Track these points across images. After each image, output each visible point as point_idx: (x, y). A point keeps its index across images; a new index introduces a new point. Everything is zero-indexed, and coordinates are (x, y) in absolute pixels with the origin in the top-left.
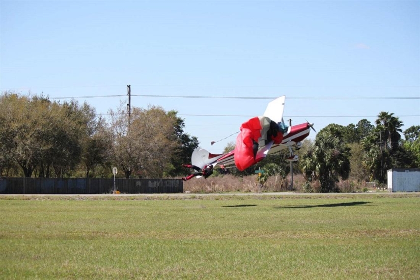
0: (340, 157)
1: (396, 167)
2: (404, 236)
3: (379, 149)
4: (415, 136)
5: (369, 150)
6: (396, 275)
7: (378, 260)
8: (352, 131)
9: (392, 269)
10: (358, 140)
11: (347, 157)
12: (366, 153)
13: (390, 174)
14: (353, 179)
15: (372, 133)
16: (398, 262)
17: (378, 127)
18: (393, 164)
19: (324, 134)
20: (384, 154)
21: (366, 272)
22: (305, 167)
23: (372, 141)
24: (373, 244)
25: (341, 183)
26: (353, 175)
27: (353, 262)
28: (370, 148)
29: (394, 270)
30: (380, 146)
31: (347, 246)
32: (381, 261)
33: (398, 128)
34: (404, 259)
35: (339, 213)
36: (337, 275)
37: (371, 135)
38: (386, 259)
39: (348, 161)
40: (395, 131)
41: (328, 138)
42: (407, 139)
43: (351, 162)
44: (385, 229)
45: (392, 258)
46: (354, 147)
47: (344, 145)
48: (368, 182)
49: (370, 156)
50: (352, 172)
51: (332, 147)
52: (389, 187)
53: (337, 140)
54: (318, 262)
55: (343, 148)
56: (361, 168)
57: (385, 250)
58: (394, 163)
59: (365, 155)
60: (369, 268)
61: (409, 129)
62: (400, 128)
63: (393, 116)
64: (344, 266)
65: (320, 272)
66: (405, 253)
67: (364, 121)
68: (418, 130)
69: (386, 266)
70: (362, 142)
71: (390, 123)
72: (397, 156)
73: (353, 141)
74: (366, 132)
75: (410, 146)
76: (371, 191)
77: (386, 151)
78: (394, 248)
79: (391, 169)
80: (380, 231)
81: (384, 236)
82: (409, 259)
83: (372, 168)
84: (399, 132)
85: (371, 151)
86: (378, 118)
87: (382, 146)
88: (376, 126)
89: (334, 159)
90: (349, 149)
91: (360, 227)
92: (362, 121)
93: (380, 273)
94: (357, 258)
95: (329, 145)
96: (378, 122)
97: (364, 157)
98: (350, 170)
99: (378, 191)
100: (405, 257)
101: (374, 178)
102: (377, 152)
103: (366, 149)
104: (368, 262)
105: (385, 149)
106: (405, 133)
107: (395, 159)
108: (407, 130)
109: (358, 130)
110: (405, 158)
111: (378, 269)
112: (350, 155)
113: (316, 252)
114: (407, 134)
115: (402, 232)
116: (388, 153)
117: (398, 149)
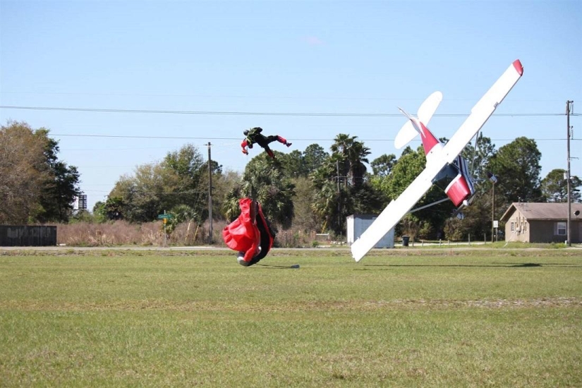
0: (279, 195)
1: (360, 213)
2: (369, 310)
3: (336, 187)
4: (386, 169)
5: (321, 188)
6: (358, 364)
7: (331, 343)
8: (297, 161)
9: (352, 356)
10: (305, 173)
11: (290, 197)
12: (317, 192)
13: (350, 222)
14: (298, 229)
15: (326, 164)
16: (361, 347)
17: (334, 155)
18: (356, 209)
19: (257, 165)
20: (343, 194)
21: (314, 360)
22: (229, 211)
23: (326, 175)
24: (326, 321)
25: (281, 234)
26: (298, 223)
27: (297, 346)
28: (323, 185)
29: (356, 358)
30: (336, 182)
31: (288, 323)
32: (336, 345)
33: (363, 158)
34: (369, 342)
35: (277, 277)
36: (273, 364)
37: (325, 167)
38: (344, 342)
39: (291, 203)
40: (358, 162)
41: (263, 170)
42: (376, 173)
43: (295, 205)
44: (343, 299)
45: (352, 341)
46: (300, 183)
47: (285, 181)
48: (319, 232)
49: (322, 196)
50: (296, 217)
51: (268, 182)
52: (349, 241)
53: (275, 173)
54: (246, 345)
55: (284, 185)
56: (310, 214)
57: (342, 329)
58: (356, 206)
59: (316, 195)
60: (319, 354)
61: (379, 159)
62: (365, 158)
63: (355, 140)
64: (283, 351)
65: (249, 359)
66: (371, 334)
67: (315, 147)
68: (391, 160)
69: (343, 351)
70: (312, 177)
71: (351, 151)
72: (361, 198)
73: (298, 175)
74: (317, 162)
75: (380, 182)
76: (324, 247)
77: (345, 190)
78: (355, 326)
79: (352, 216)
80: (335, 302)
81: (341, 309)
82: (376, 343)
83: (326, 213)
84: (365, 163)
85: (323, 189)
86: (334, 143)
87: (340, 182)
88: (331, 153)
89: (271, 200)
90: (293, 186)
91: (308, 296)
92: (311, 146)
93: (335, 361)
94: (302, 340)
95: (264, 180)
96: (334, 148)
97: (314, 198)
98: (294, 216)
99: (334, 246)
100: (370, 339)
101: (328, 228)
102: (333, 191)
103: (317, 186)
104: (317, 345)
105: (345, 186)
106: (373, 164)
107: (358, 201)
108: (375, 161)
109: (305, 160)
110: (372, 199)
111: (331, 356)
112: (294, 194)
113: (243, 331)
114: (376, 167)
115: (367, 304)
116: (349, 193)
117: (363, 188)
